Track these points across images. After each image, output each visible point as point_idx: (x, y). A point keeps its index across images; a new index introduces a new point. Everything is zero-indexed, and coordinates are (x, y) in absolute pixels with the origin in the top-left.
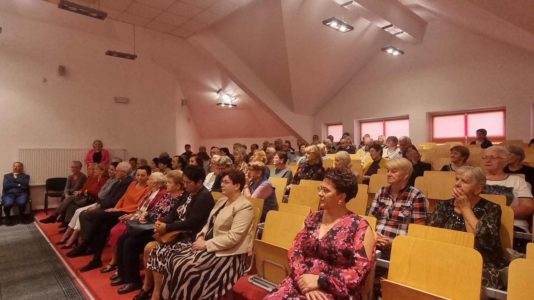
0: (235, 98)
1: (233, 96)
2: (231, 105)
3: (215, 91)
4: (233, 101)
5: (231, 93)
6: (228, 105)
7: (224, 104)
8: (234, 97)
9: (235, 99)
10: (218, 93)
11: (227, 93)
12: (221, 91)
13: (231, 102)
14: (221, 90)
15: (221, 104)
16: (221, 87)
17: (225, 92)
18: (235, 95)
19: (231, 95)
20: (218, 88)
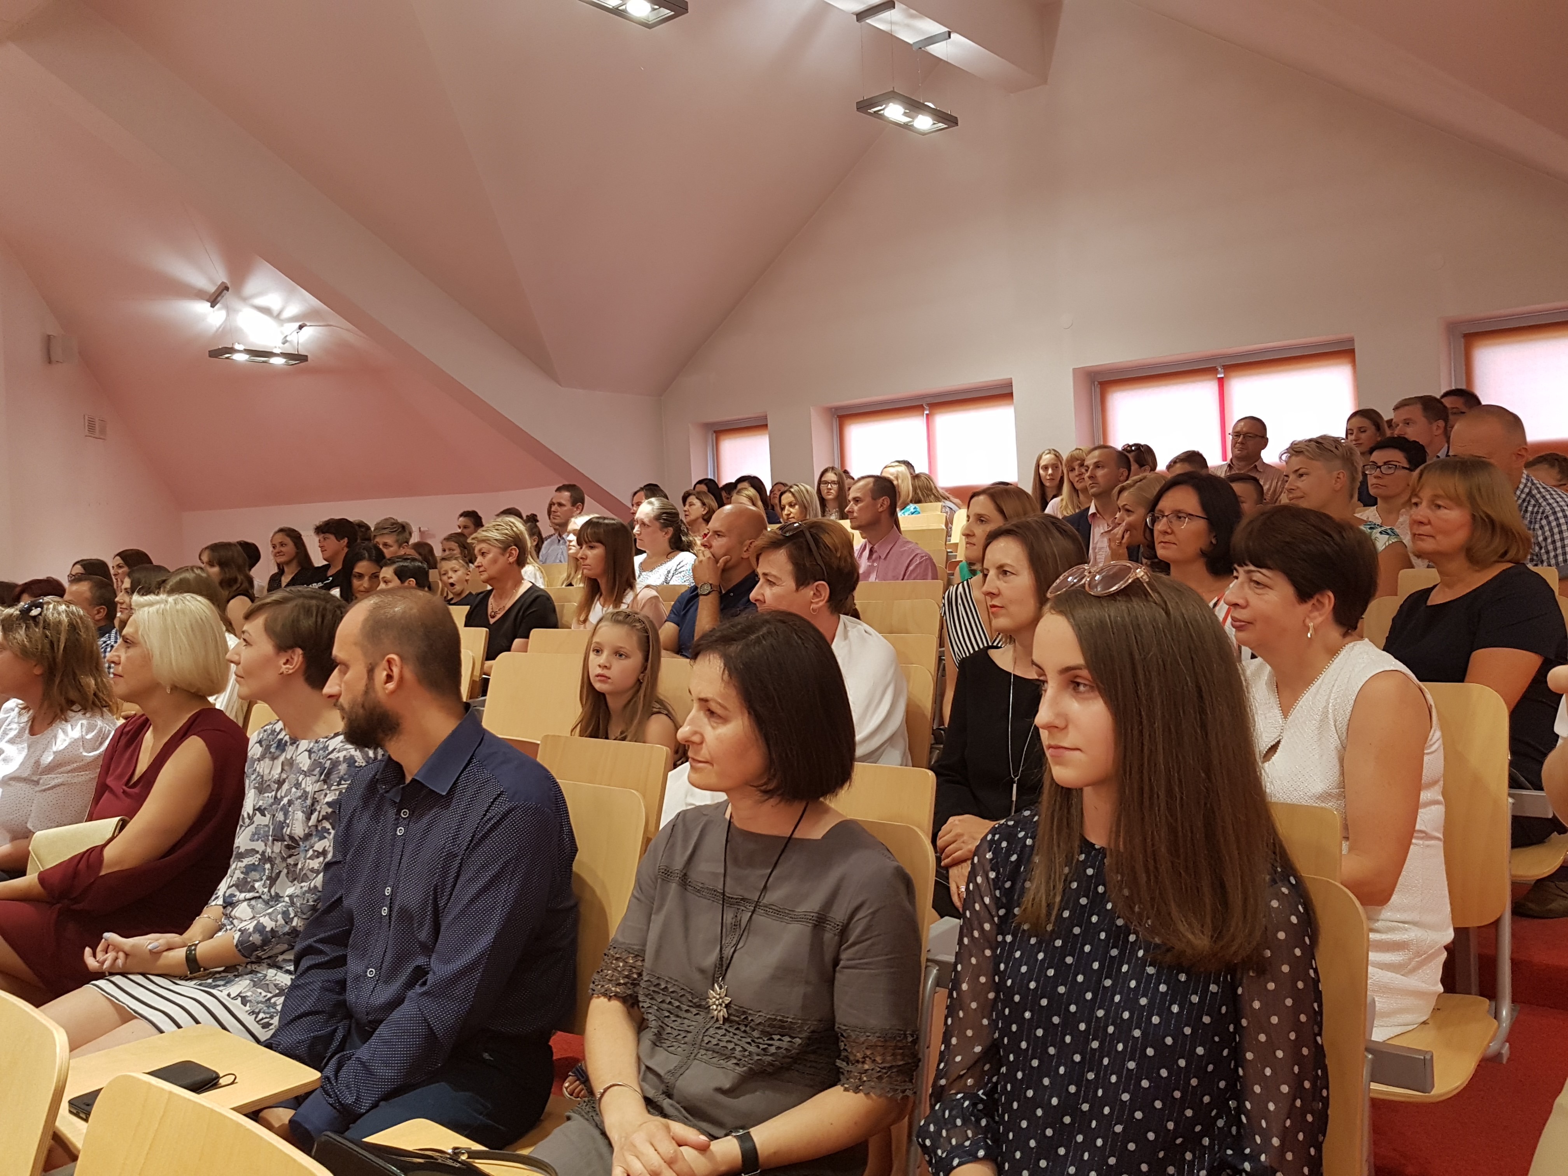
0: (297, 325)
1: (286, 314)
2: (284, 355)
3: (200, 295)
4: (288, 339)
5: (273, 299)
6: (269, 354)
7: (248, 351)
8: (293, 319)
9: (301, 327)
10: (213, 306)
11: (260, 301)
12: (227, 295)
13: (284, 343)
14: (224, 288)
15: (231, 350)
16: (221, 277)
17: (245, 299)
18: (293, 309)
19: (275, 313)
20: (211, 280)
